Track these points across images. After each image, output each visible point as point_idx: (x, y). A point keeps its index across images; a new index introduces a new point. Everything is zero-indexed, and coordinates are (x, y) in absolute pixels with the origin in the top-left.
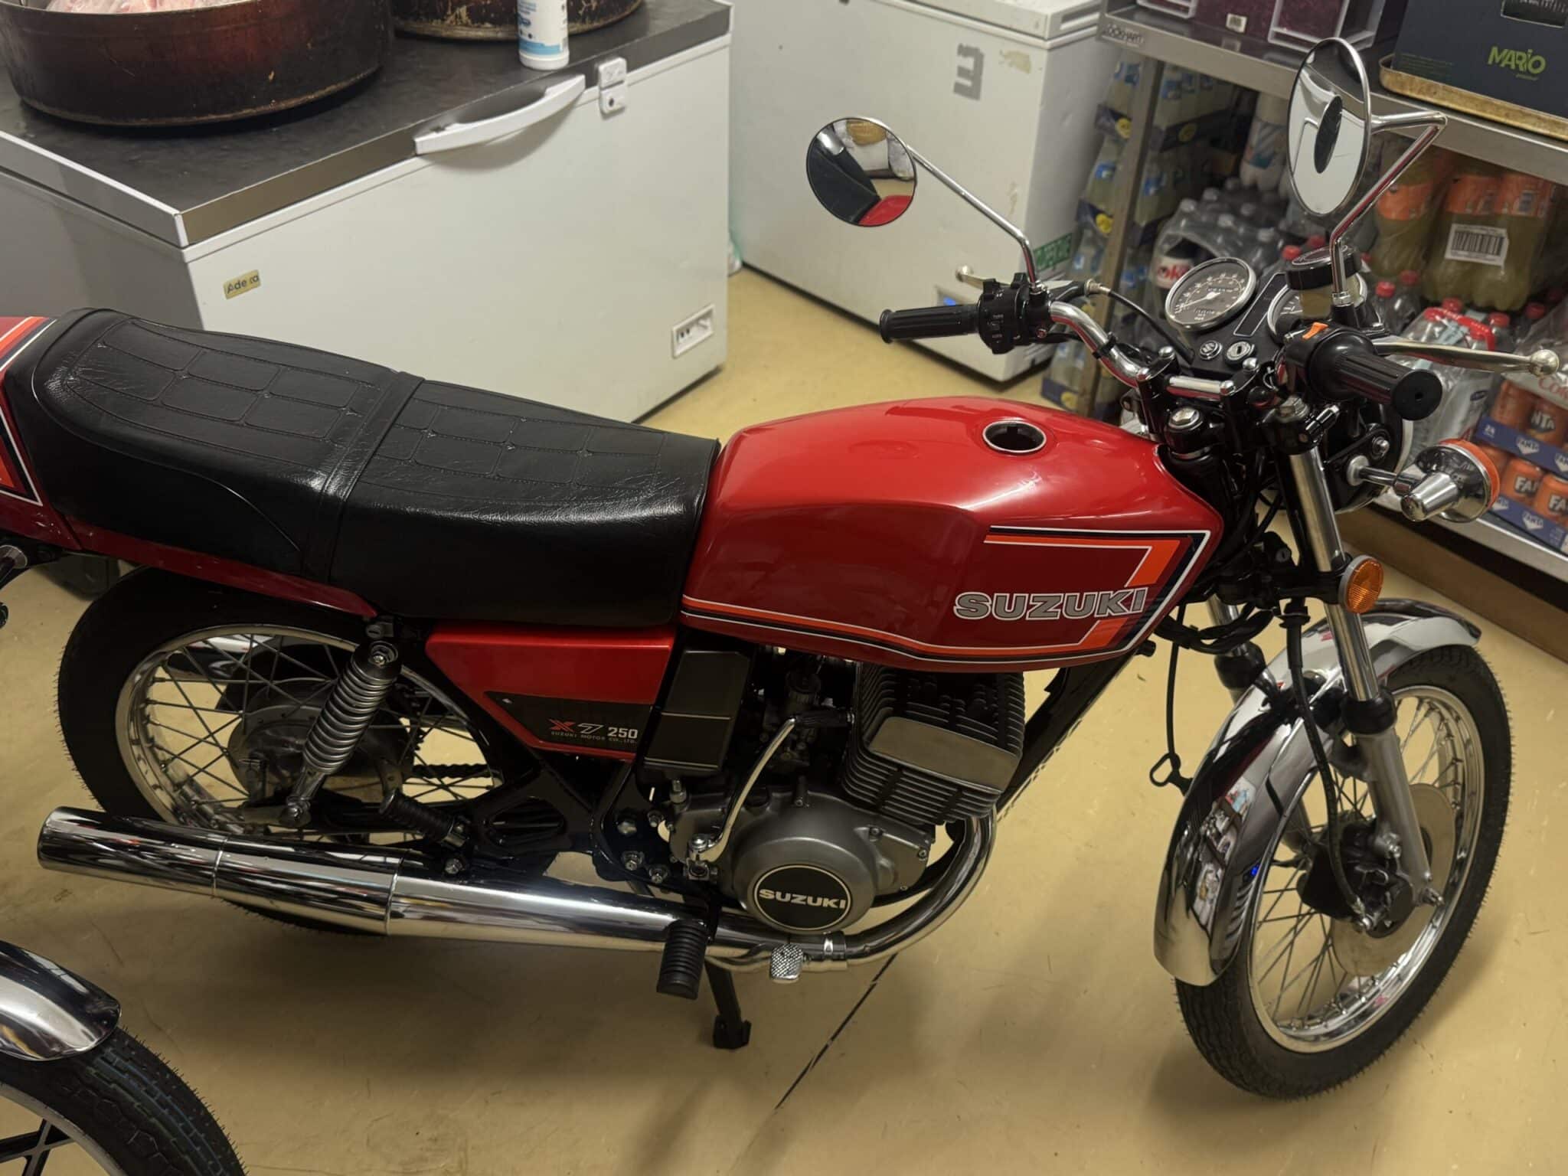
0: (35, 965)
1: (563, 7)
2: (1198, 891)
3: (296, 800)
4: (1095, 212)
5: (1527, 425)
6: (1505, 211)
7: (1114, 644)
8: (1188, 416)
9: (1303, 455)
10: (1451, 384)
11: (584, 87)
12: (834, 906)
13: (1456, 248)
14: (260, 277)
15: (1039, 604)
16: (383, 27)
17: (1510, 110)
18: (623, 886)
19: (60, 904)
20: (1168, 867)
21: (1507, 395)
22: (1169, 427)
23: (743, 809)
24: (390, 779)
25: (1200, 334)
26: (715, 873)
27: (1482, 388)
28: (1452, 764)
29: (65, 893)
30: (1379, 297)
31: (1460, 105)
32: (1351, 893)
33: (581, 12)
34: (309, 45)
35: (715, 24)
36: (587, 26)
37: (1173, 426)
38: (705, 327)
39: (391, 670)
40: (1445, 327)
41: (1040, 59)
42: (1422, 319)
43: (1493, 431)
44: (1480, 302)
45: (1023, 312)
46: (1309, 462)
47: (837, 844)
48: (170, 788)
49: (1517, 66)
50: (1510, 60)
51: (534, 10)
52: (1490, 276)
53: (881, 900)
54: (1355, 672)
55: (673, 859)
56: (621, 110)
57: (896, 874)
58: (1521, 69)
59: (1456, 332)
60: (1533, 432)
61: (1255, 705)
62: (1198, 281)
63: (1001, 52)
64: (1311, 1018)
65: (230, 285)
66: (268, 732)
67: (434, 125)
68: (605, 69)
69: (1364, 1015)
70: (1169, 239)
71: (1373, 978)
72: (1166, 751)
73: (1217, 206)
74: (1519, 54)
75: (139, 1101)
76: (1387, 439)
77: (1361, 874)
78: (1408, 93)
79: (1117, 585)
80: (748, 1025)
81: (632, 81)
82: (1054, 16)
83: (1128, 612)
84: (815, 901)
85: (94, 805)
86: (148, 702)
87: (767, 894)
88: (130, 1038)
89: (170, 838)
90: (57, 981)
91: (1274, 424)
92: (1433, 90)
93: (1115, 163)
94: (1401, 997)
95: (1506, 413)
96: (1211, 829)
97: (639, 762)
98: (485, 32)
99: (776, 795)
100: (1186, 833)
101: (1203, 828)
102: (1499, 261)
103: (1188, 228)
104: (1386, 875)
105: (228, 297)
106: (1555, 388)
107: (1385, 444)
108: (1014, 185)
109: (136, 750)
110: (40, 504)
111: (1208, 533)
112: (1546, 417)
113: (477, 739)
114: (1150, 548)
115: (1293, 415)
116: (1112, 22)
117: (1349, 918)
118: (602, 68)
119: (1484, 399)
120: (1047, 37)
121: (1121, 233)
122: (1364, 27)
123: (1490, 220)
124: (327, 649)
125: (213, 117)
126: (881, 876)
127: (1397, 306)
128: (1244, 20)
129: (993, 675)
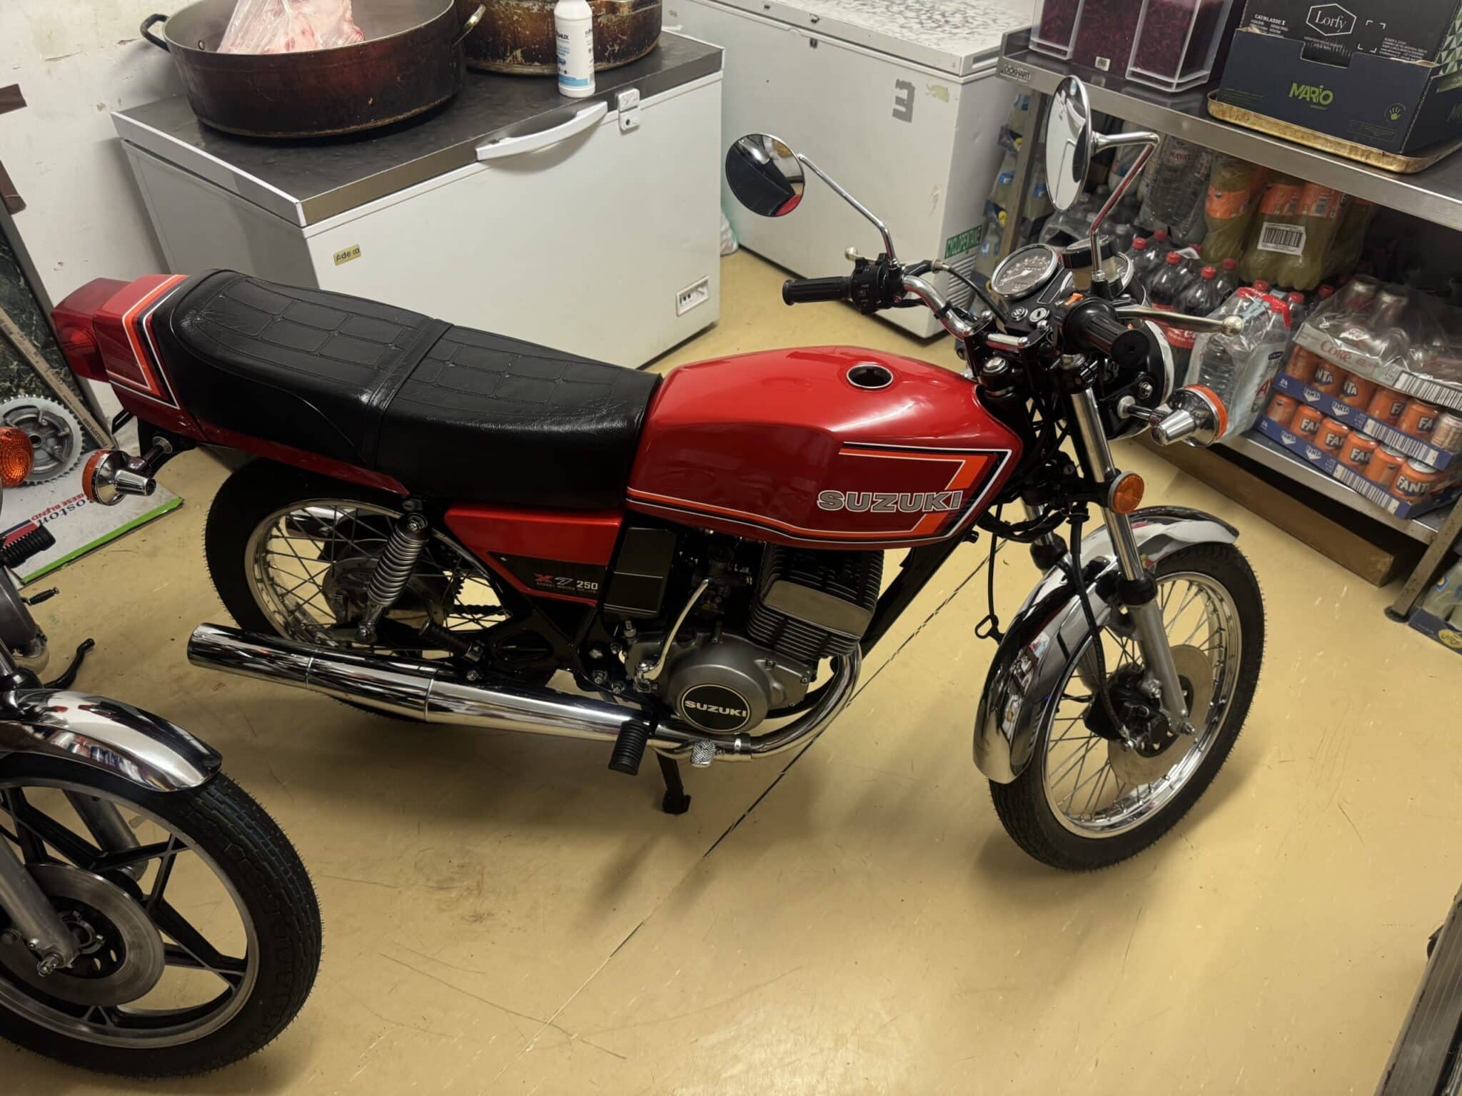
0: (174, 732)
1: (590, 50)
2: (1006, 715)
3: (365, 625)
4: (998, 209)
5: (1312, 380)
6: (1305, 212)
7: (939, 531)
8: (996, 364)
9: (1081, 394)
10: (1252, 346)
11: (606, 110)
12: (738, 715)
13: (1267, 241)
14: (361, 249)
15: (880, 500)
16: (455, 65)
17: (1304, 132)
18: (596, 695)
19: (216, 692)
20: (985, 697)
21: (1298, 355)
22: (983, 372)
23: (675, 643)
24: (435, 613)
25: (1015, 301)
26: (655, 688)
27: (1278, 350)
28: (1217, 632)
29: (221, 685)
30: (1204, 278)
31: (1267, 129)
32: (1118, 721)
33: (607, 54)
34: (399, 78)
35: (708, 63)
36: (612, 65)
37: (986, 371)
38: (702, 293)
39: (422, 534)
40: (1252, 302)
41: (956, 91)
42: (1236, 296)
43: (1286, 383)
44: (1282, 283)
45: (884, 282)
46: (1085, 400)
47: (742, 672)
48: (286, 614)
49: (1311, 98)
50: (1306, 94)
51: (568, 53)
52: (1291, 263)
53: (773, 714)
54: (1126, 560)
55: (628, 677)
56: (636, 128)
57: (785, 695)
58: (1314, 101)
59: (1260, 306)
60: (1316, 385)
61: (1057, 580)
62: (1018, 261)
63: (927, 86)
64: (1098, 814)
65: (338, 255)
66: (350, 576)
67: (492, 138)
68: (623, 97)
69: (1141, 814)
70: (1050, 230)
71: (1149, 788)
72: (988, 613)
73: (1086, 206)
74: (1313, 89)
75: (232, 823)
76: (1151, 384)
77: (1129, 708)
78: (1227, 119)
79: (940, 488)
80: (688, 798)
81: (644, 106)
82: (967, 58)
83: (948, 509)
84: (724, 710)
85: (233, 624)
86: (268, 552)
87: (691, 704)
88: (229, 780)
89: (291, 650)
90: (187, 743)
91: (1059, 370)
92: (1246, 118)
93: (1014, 172)
94: (1169, 803)
95: (1297, 370)
96: (1017, 670)
97: (600, 606)
98: (535, 69)
99: (700, 634)
100: (999, 672)
101: (1012, 669)
102: (1298, 251)
103: (1065, 223)
104: (1148, 710)
105: (337, 264)
106: (1333, 351)
107: (1149, 387)
108: (936, 188)
109: (260, 585)
110: (178, 408)
111: (1010, 452)
112: (1326, 373)
113: (493, 586)
114: (964, 461)
115: (1073, 364)
116: (1007, 63)
117: (1119, 740)
118: (621, 96)
119: (1280, 358)
120: (961, 74)
121: (1013, 227)
122: (1201, 68)
123: (1292, 220)
124: (388, 519)
125: (329, 131)
126: (774, 696)
127: (1219, 285)
128: (1108, 61)
129: (860, 552)
